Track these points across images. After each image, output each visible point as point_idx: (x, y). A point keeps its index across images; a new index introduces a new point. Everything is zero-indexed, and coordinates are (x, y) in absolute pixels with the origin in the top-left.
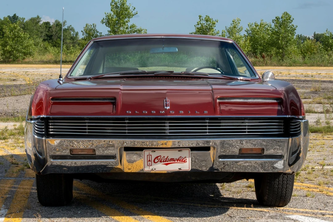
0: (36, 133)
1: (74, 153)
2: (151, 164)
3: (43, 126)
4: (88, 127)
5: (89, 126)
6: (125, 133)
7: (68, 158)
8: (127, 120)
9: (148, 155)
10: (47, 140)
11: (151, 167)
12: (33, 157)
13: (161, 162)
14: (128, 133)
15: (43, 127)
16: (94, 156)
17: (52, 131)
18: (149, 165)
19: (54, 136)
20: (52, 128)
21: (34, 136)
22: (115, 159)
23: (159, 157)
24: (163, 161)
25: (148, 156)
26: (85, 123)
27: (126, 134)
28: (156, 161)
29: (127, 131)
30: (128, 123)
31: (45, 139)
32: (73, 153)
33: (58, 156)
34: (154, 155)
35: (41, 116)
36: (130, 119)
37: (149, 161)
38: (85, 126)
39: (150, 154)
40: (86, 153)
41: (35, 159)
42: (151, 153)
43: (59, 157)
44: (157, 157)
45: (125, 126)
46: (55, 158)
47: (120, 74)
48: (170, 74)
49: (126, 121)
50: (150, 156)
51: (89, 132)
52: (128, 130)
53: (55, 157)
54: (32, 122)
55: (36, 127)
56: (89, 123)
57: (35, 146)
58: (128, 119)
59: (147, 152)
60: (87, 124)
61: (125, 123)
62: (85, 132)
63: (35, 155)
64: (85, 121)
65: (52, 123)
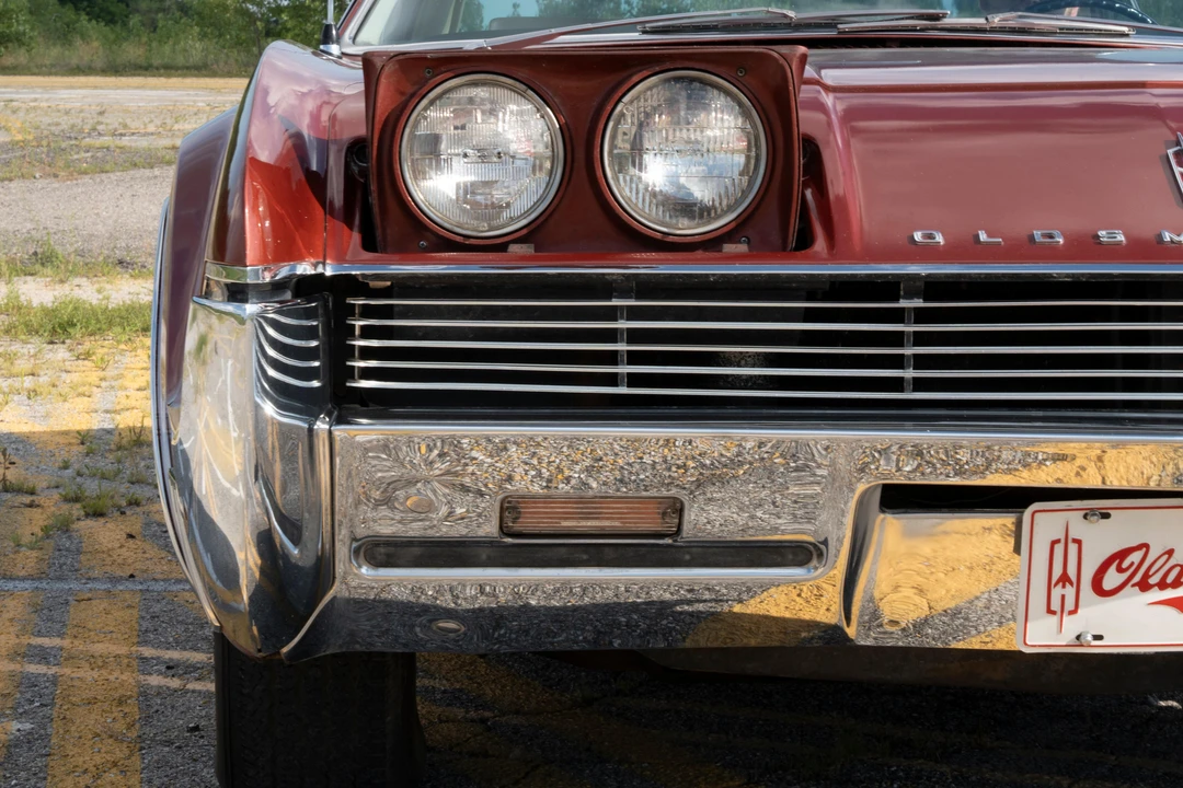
0: (273, 382)
1: (527, 523)
2: (1069, 605)
3: (310, 333)
4: (630, 342)
5: (634, 336)
6: (897, 385)
7: (484, 557)
8: (910, 296)
9: (1054, 542)
10: (340, 431)
11: (1072, 625)
12: (248, 560)
13: (1144, 586)
14: (920, 385)
15: (314, 343)
16: (668, 541)
17: (368, 374)
18: (1056, 606)
19: (382, 406)
20: (367, 353)
21: (257, 407)
22: (814, 562)
23: (1135, 557)
24: (1162, 585)
25: (1059, 549)
26: (611, 314)
27: (902, 390)
28: (1112, 579)
29: (909, 373)
30: (922, 316)
31: (330, 432)
32: (517, 527)
33: (410, 543)
34: (1101, 539)
35: (305, 268)
36: (933, 287)
37: (1064, 579)
38: (611, 336)
39: (1072, 535)
40: (617, 524)
41: (262, 571)
42: (1079, 527)
43: (417, 551)
44: (1122, 555)
45: (896, 339)
46: (388, 555)
47: (644, 32)
48: (921, 30)
49: (903, 304)
50: (1073, 548)
51: (634, 380)
52: (921, 362)
53: (384, 552)
54: (251, 308)
55: (275, 344)
56: (634, 314)
57: (260, 472)
58: (920, 284)
59: (1047, 523)
60: (623, 324)
61: (897, 316)
62: (612, 380)
63: (265, 541)
64: (609, 298)
65: (367, 312)
